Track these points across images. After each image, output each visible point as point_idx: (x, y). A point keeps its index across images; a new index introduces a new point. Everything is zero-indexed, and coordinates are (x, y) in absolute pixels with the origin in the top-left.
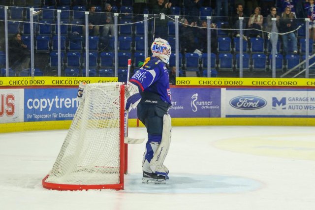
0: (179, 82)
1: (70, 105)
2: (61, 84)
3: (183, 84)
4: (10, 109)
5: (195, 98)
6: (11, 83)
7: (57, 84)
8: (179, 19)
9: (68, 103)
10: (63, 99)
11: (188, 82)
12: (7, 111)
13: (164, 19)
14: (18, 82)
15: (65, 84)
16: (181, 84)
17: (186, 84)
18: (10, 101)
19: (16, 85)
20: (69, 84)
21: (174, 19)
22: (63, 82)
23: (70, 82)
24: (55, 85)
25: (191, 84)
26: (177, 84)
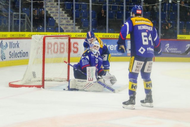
0: (179, 38)
1: (113, 49)
2: (108, 37)
3: (181, 39)
4: (75, 50)
5: (188, 47)
6: (77, 36)
7: (106, 37)
8: (180, 3)
9: (112, 47)
10: (109, 45)
11: (184, 38)
12: (74, 51)
13: (171, 2)
14: (81, 36)
15: (110, 37)
16: (180, 39)
17: (183, 39)
18: (75, 45)
19: (80, 37)
20: (113, 37)
21: (177, 2)
22: (109, 36)
23: (114, 36)
24: (105, 37)
25: (186, 39)
26: (178, 39)
